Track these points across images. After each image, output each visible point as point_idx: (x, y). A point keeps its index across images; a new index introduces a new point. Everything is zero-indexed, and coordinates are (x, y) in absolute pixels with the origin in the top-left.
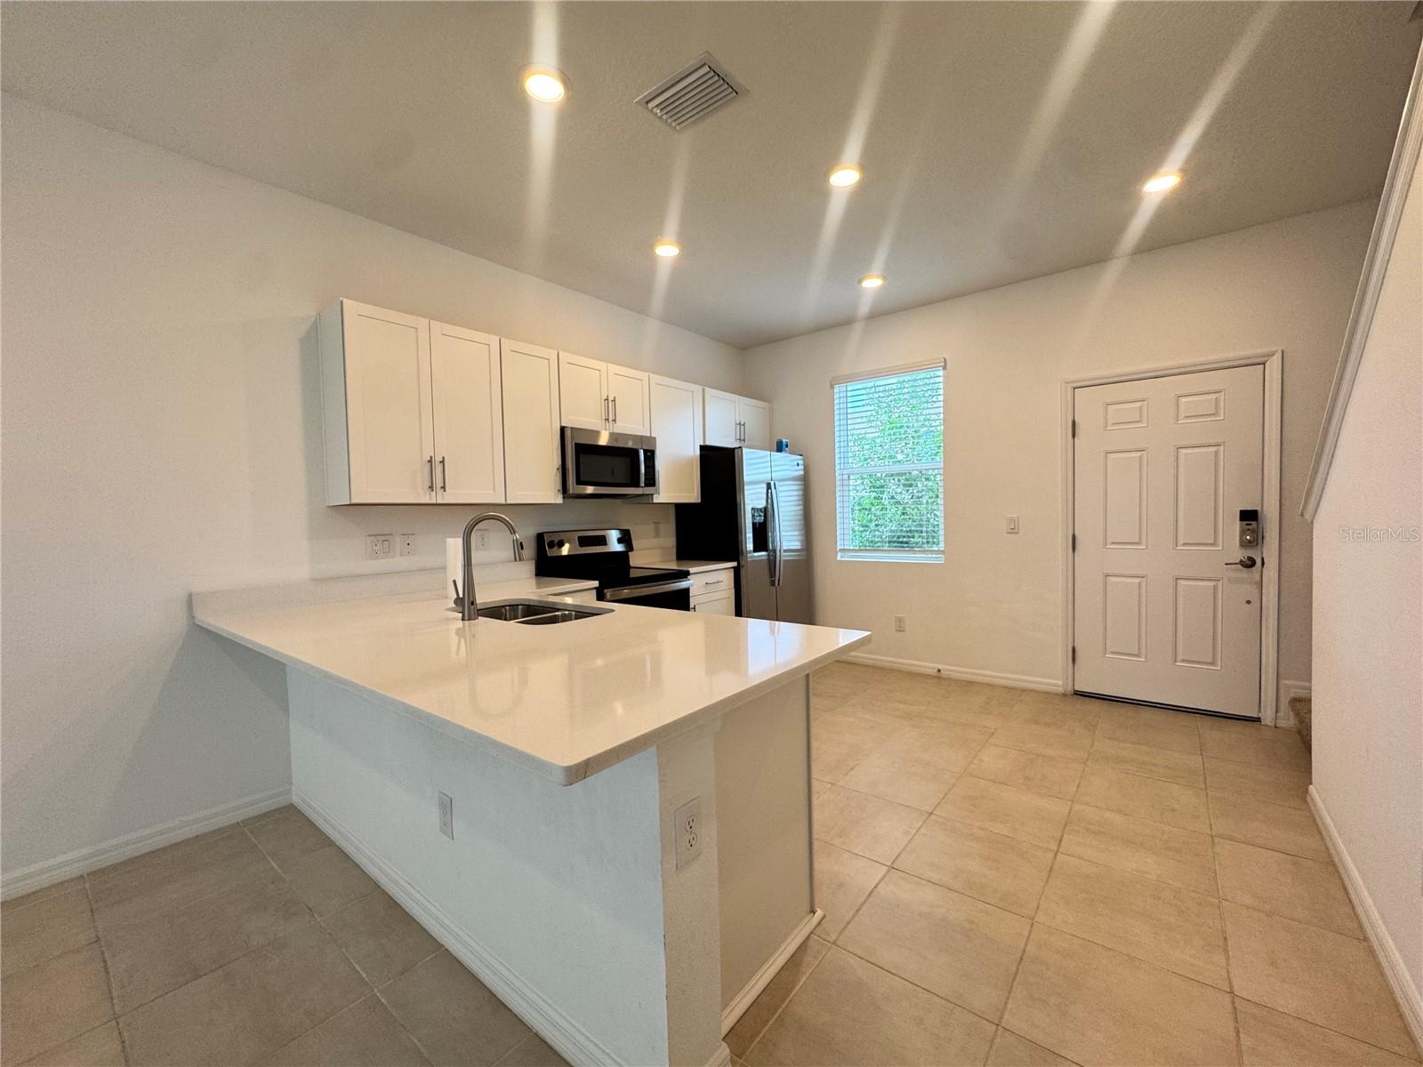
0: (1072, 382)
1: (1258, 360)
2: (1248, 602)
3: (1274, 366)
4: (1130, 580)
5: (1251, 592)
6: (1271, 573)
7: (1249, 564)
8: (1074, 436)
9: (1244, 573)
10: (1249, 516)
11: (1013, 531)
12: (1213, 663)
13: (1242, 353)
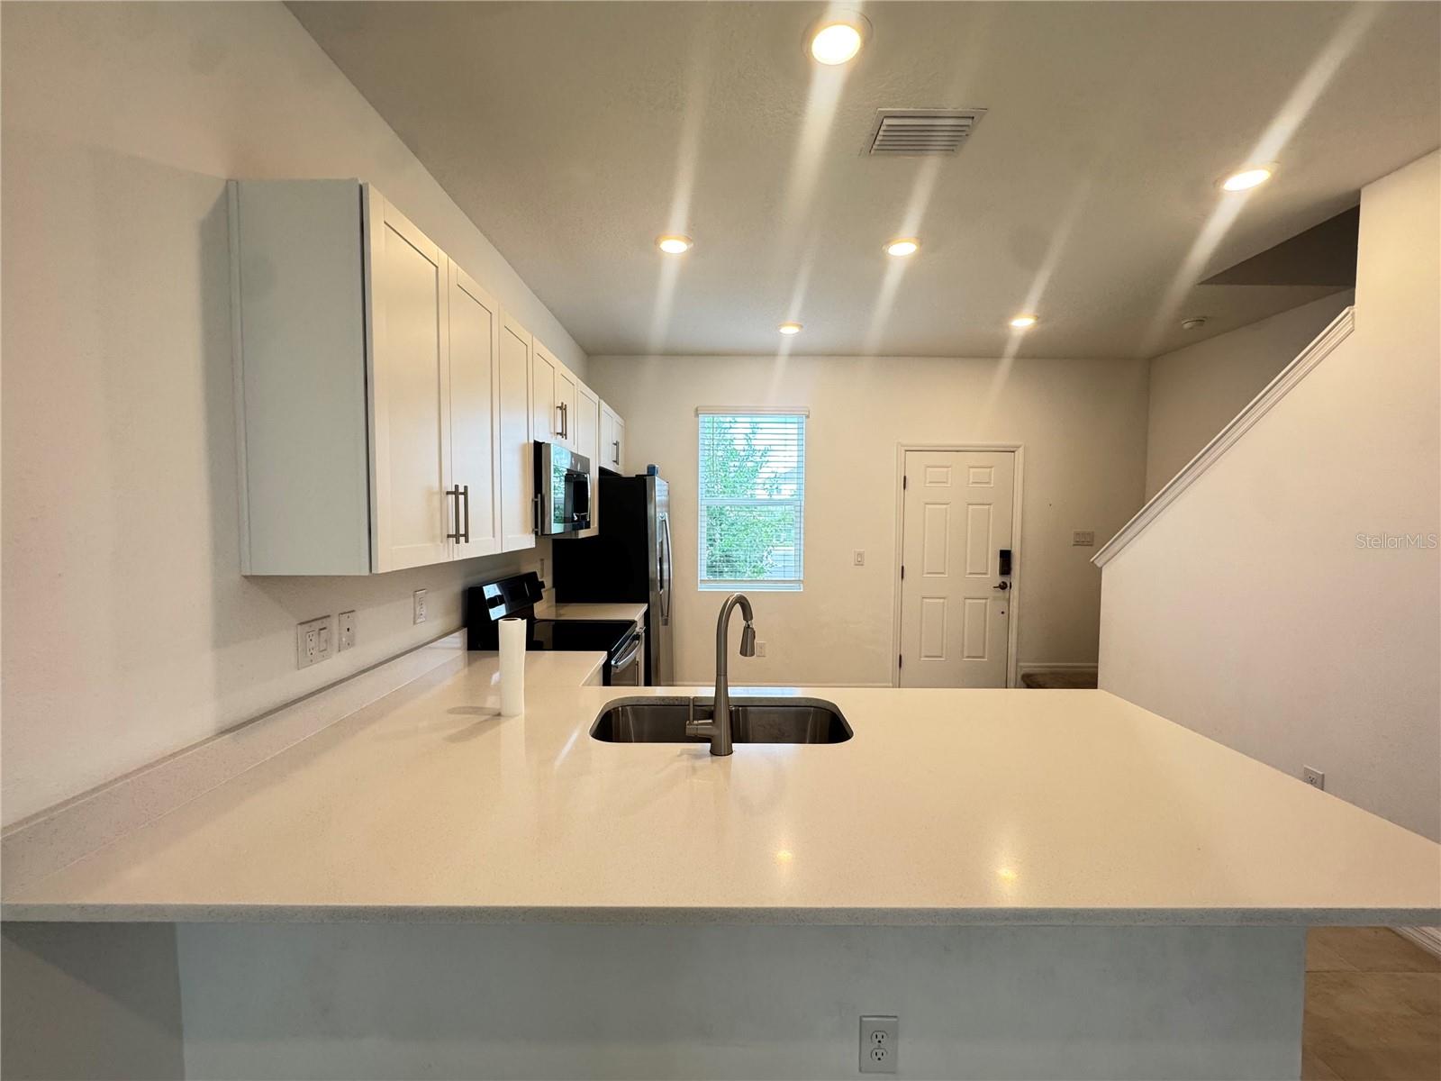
0: (907, 446)
1: (1012, 450)
2: (1003, 613)
3: (1020, 453)
4: (938, 600)
5: (1002, 605)
6: (1015, 592)
7: (1003, 586)
8: (904, 488)
9: (1000, 593)
10: (1006, 556)
11: (860, 563)
12: (983, 657)
13: (1004, 443)
